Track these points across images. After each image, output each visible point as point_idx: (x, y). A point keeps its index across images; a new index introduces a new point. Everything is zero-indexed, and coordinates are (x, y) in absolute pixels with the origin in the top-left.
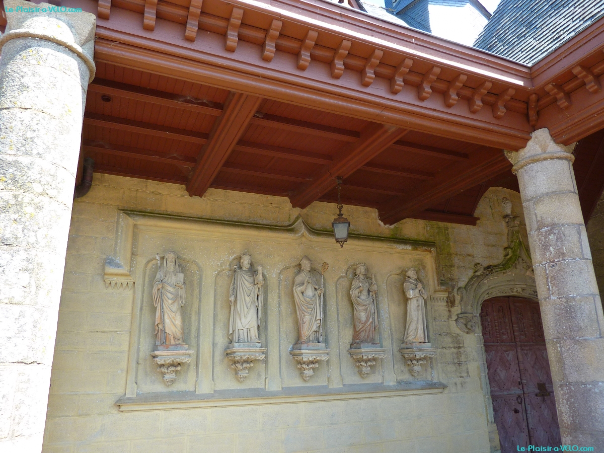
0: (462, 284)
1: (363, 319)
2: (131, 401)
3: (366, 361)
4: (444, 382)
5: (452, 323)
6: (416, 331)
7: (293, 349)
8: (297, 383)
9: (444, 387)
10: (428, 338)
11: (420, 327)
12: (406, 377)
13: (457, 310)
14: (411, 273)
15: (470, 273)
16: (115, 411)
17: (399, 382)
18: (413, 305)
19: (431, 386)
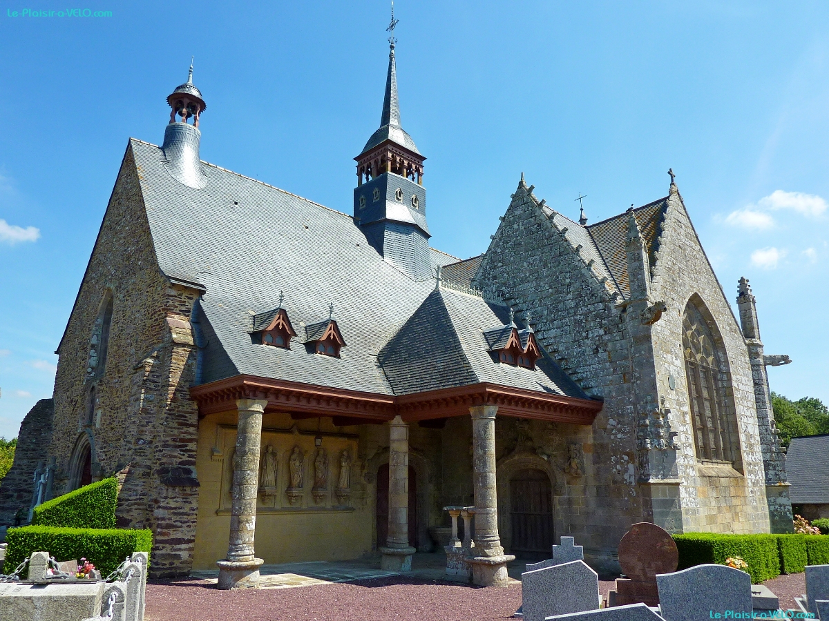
0: (370, 457)
1: (320, 477)
2: (222, 511)
3: (320, 496)
4: (354, 507)
5: (362, 478)
6: (344, 482)
7: (287, 490)
8: (288, 506)
9: (353, 509)
10: (349, 486)
11: (346, 480)
12: (337, 504)
13: (365, 471)
14: (345, 453)
15: (375, 451)
16: (215, 515)
17: (333, 507)
18: (344, 470)
19: (348, 509)
